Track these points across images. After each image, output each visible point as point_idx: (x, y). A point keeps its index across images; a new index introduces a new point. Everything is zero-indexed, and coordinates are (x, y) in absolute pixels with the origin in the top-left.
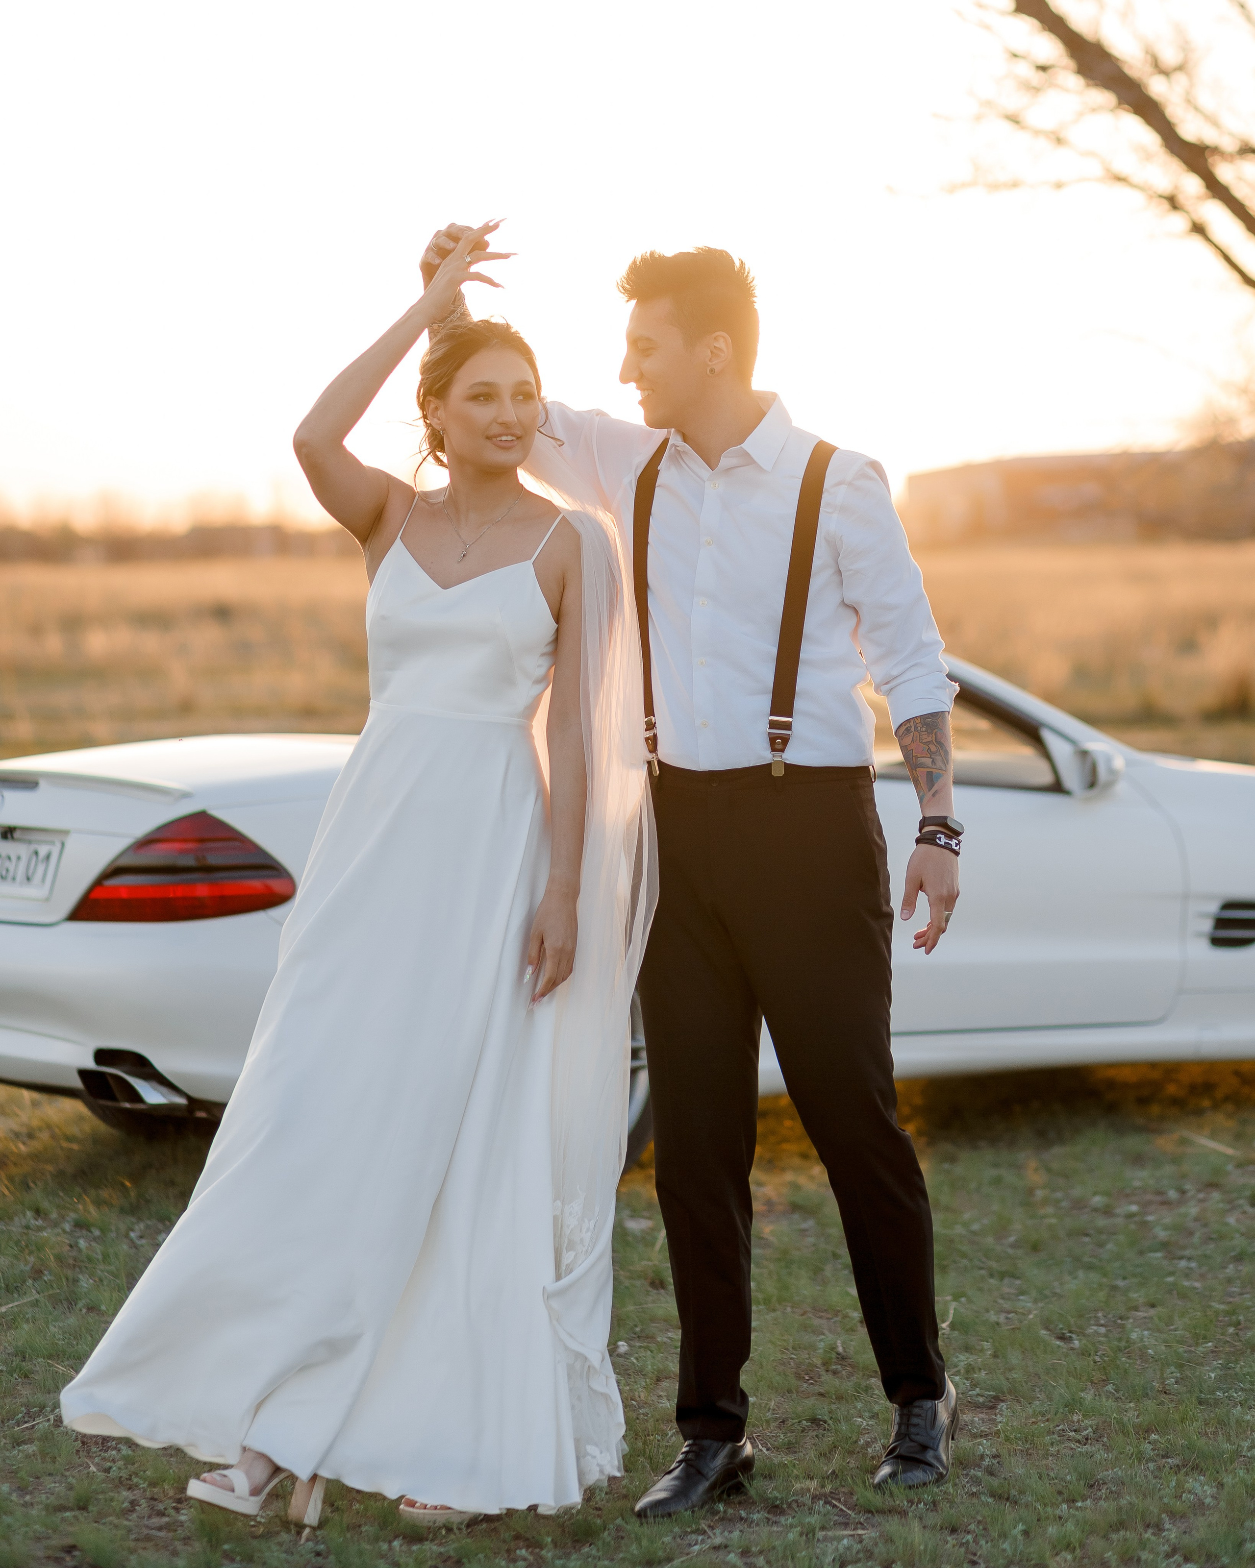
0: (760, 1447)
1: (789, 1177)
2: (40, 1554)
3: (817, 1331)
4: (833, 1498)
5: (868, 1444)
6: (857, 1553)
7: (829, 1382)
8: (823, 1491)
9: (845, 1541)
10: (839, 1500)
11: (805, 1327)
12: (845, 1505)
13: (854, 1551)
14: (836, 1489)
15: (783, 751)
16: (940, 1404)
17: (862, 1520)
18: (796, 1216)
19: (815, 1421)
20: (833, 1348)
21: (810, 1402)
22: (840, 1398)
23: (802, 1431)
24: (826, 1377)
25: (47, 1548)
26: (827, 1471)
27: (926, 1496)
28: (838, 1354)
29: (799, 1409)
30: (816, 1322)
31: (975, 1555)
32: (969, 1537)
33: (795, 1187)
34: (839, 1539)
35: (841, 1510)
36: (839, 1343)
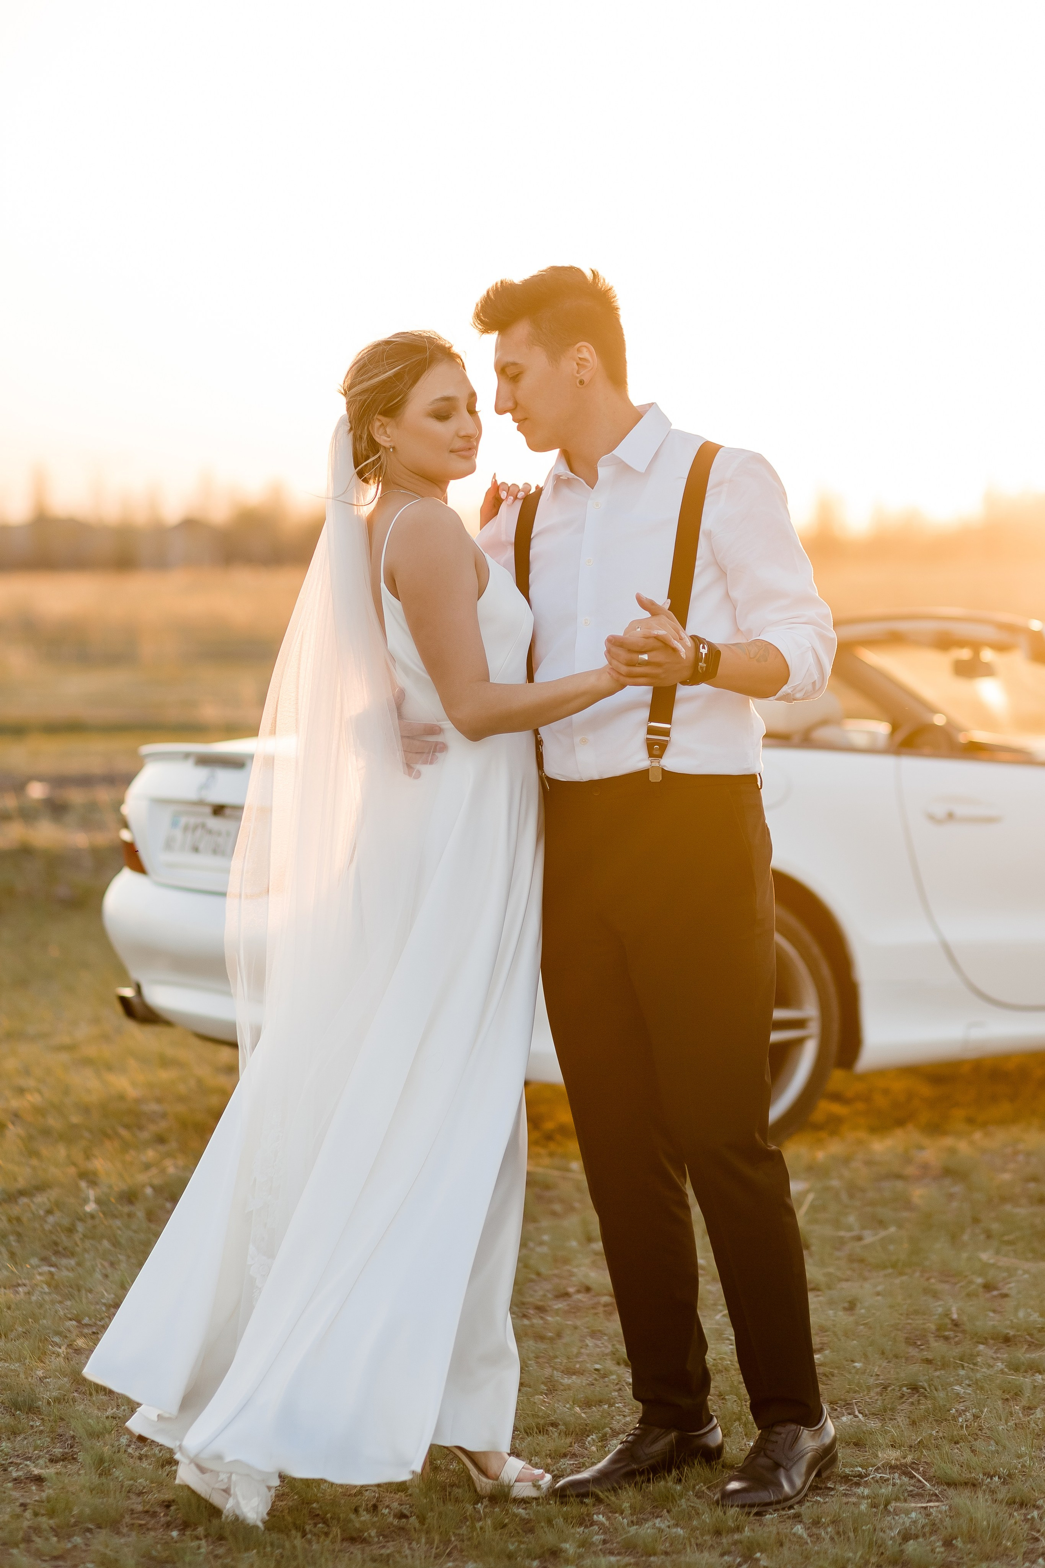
0: (857, 1413)
1: (948, 1141)
2: (140, 1508)
3: (935, 1295)
4: (913, 1469)
5: (960, 1413)
6: (923, 1527)
7: (937, 1347)
8: (903, 1461)
9: (913, 1515)
10: (917, 1470)
11: (926, 1291)
12: (923, 1476)
13: (919, 1526)
14: (918, 1459)
15: (661, 756)
16: (805, 1431)
17: (937, 1492)
18: (947, 1182)
19: (915, 1388)
20: (947, 1314)
21: (914, 1368)
22: (945, 1365)
23: (901, 1398)
24: (934, 1344)
25: (144, 1503)
26: (915, 1440)
27: (1001, 1469)
28: (953, 1320)
29: (902, 1375)
30: (940, 1287)
31: (1039, 1531)
32: (1035, 1513)
33: (952, 1151)
34: (907, 1512)
35: (919, 1481)
36: (954, 1309)
